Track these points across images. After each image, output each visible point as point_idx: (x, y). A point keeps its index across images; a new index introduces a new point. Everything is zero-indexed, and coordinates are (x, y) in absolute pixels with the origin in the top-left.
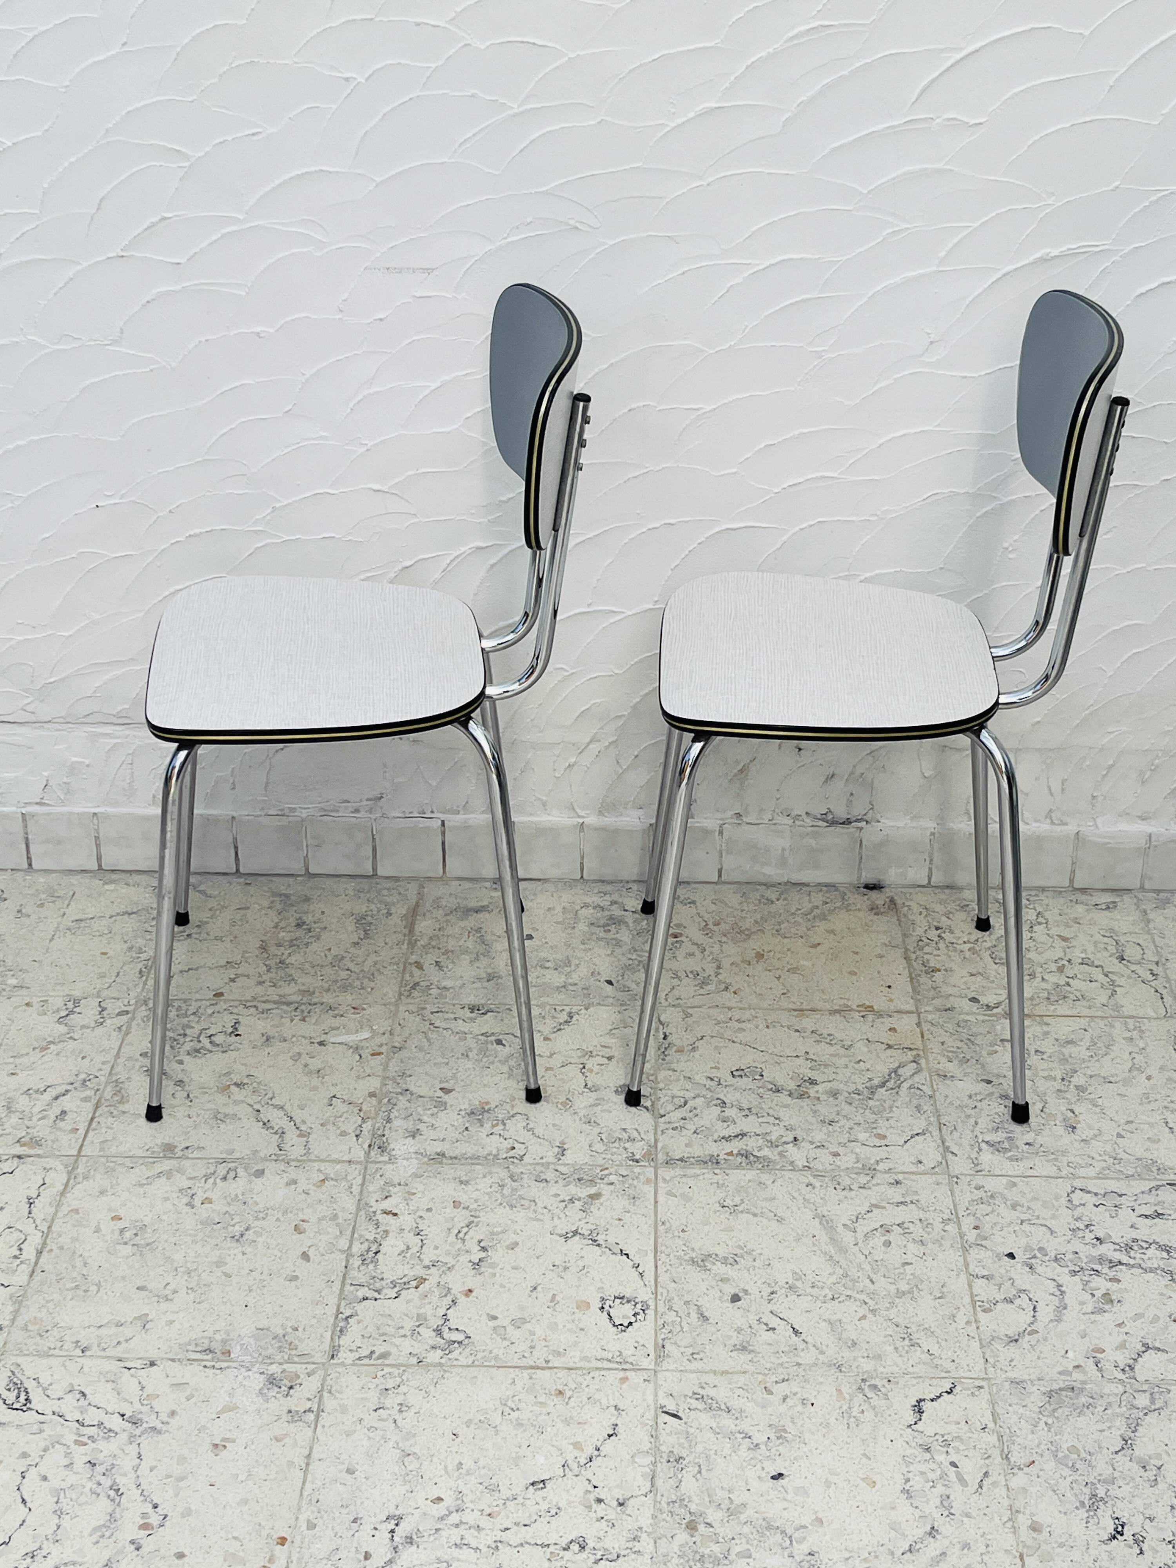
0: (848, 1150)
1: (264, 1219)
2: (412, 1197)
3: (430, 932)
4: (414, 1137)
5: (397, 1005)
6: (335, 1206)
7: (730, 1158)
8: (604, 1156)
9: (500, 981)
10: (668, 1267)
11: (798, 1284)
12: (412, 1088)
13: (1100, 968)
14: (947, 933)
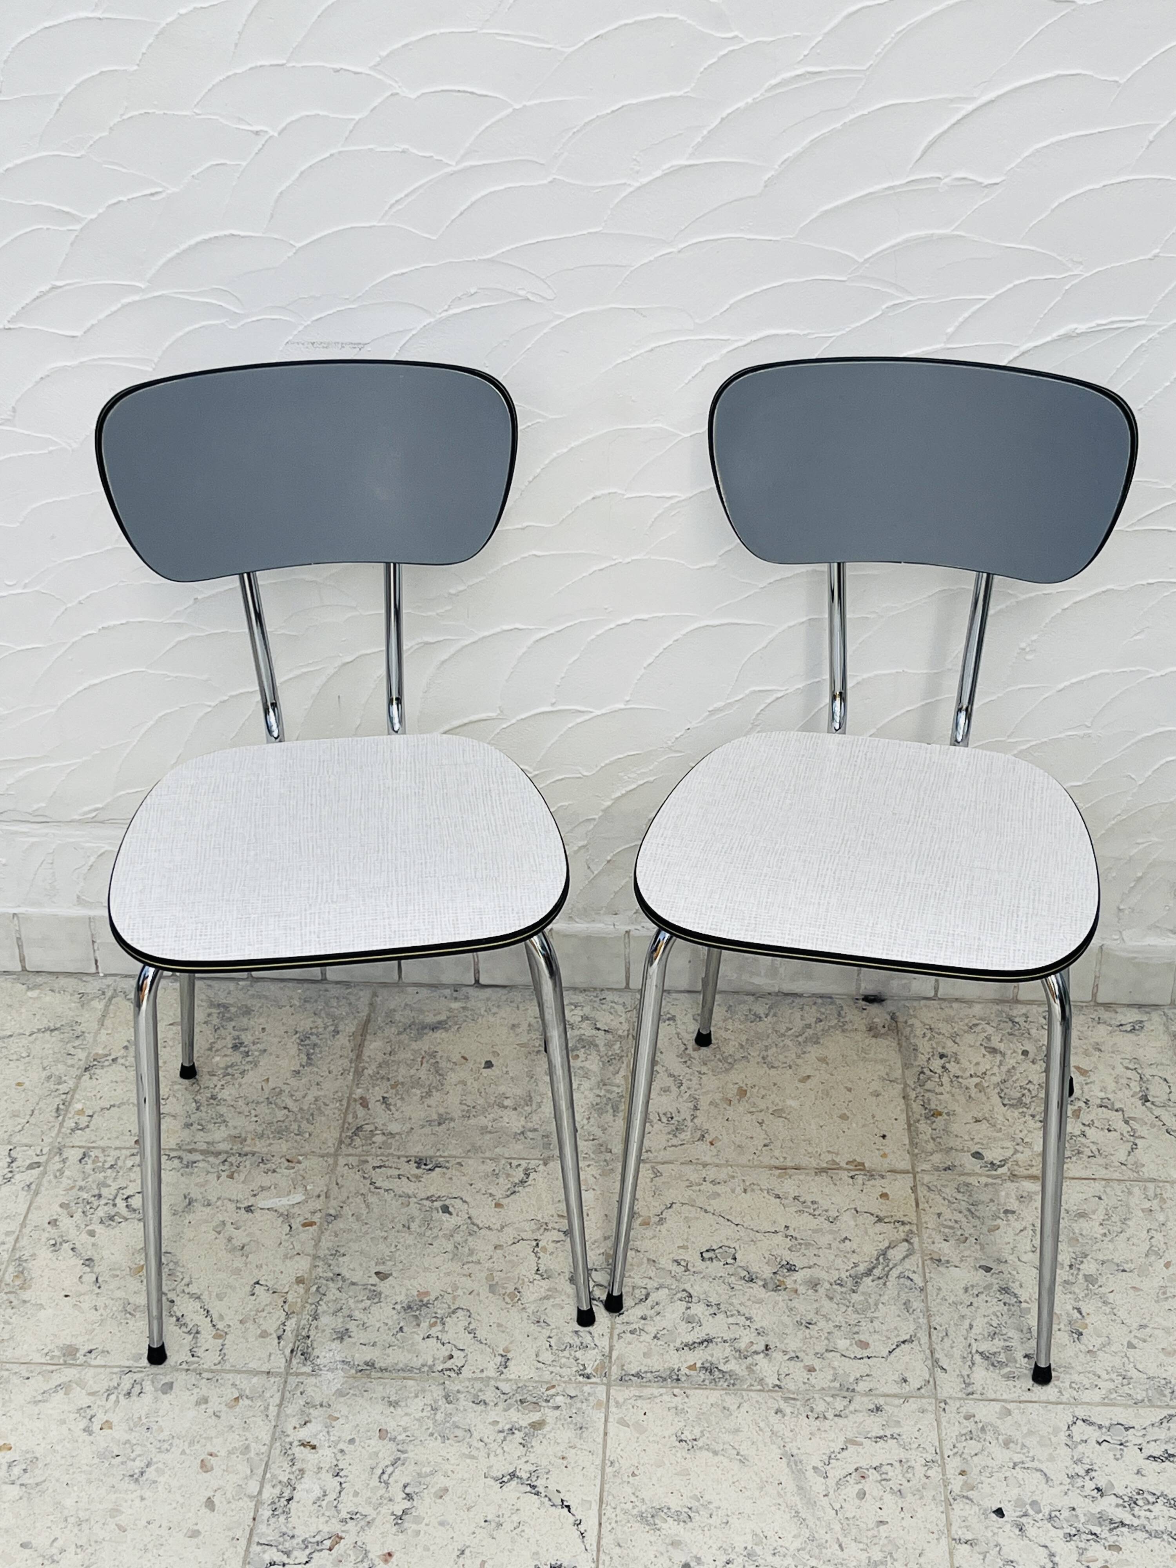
0: (825, 1363)
1: (168, 1451)
2: (334, 1423)
3: (380, 1057)
4: (342, 1339)
5: (336, 1155)
6: (247, 1434)
7: (692, 1372)
8: (551, 1369)
9: (452, 1124)
10: (614, 1525)
11: (758, 1550)
12: (345, 1272)
13: (1120, 1113)
14: (952, 1063)
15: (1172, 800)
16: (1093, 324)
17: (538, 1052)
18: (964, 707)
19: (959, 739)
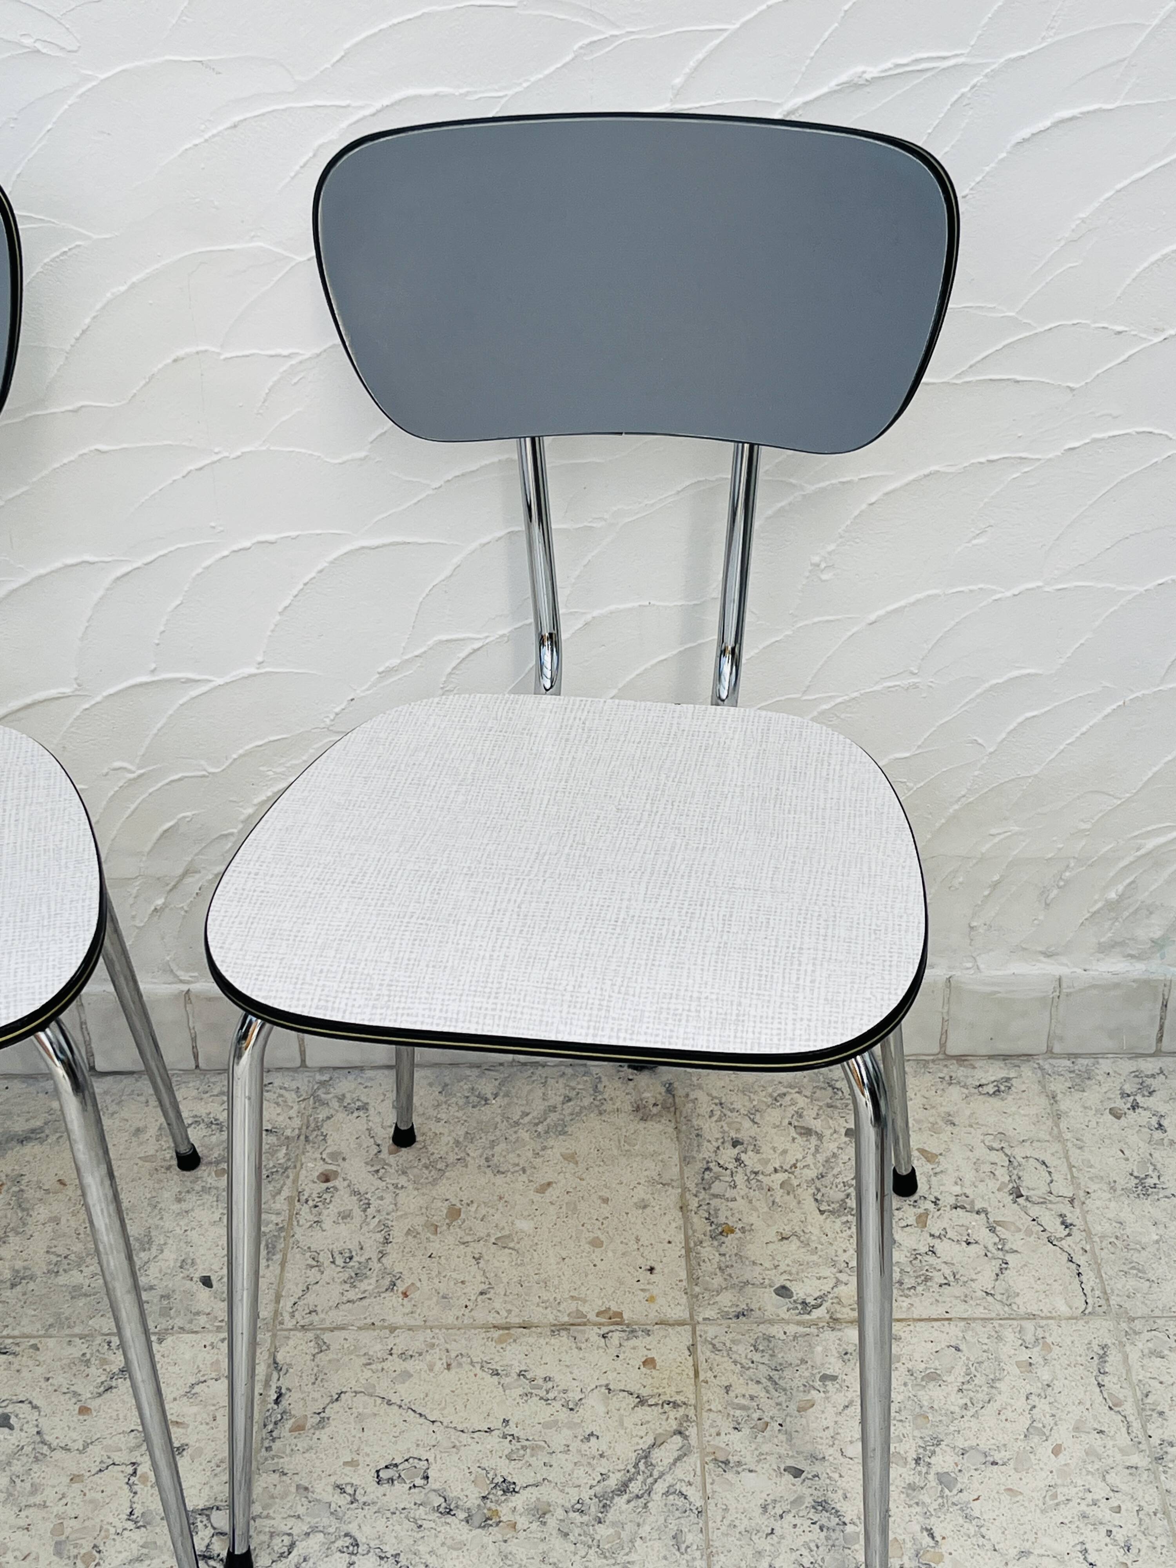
13: (983, 1215)
14: (750, 1153)
15: (1036, 772)
16: (889, 65)
17: (168, 1168)
18: (730, 648)
19: (724, 696)
